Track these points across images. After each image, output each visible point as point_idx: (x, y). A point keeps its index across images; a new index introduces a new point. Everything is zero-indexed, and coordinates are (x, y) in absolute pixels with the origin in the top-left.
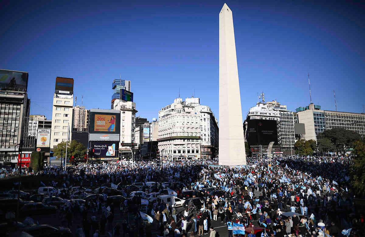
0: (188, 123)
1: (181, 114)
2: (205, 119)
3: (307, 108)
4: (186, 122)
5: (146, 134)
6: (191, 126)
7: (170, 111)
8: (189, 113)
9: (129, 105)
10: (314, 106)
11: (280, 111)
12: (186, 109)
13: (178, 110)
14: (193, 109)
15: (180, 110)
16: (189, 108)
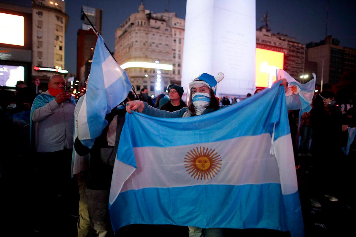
0: (153, 43)
1: (142, 29)
2: (180, 40)
4: (150, 41)
6: (158, 49)
7: (129, 27)
8: (157, 29)
12: (152, 22)
13: (138, 22)
14: (162, 24)
15: (142, 22)
16: (158, 22)
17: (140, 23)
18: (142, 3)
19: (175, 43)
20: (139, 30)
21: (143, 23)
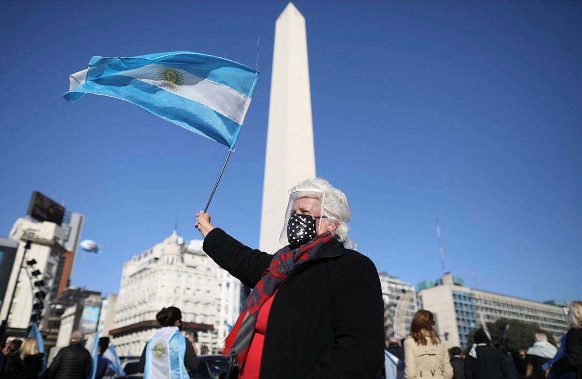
0: (188, 289)
1: (173, 268)
2: (228, 285)
3: (439, 282)
4: (183, 286)
5: (90, 322)
6: (195, 299)
7: (150, 262)
8: (194, 267)
9: (47, 230)
10: (453, 278)
11: (389, 282)
12: (187, 257)
13: (168, 259)
14: (203, 260)
15: (173, 259)
16: (196, 257)
17: (170, 260)
18: (175, 232)
19: (221, 289)
20: (169, 270)
21: (175, 259)
